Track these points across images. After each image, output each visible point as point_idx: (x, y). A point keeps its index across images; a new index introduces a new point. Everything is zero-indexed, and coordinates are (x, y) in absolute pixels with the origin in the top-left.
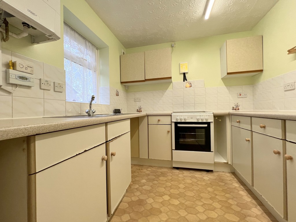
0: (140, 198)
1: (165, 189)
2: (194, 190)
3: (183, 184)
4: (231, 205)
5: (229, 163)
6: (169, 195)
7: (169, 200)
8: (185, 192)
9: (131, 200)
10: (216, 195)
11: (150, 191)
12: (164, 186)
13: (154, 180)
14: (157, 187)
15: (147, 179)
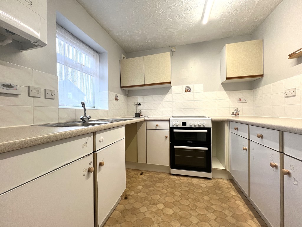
0: (134, 207)
1: (160, 197)
2: (190, 198)
3: (179, 191)
4: (227, 216)
5: (227, 170)
6: (164, 204)
7: (164, 208)
8: (180, 200)
9: (124, 209)
10: (212, 204)
11: (145, 199)
12: (160, 193)
13: (150, 186)
14: (152, 194)
15: (144, 185)
